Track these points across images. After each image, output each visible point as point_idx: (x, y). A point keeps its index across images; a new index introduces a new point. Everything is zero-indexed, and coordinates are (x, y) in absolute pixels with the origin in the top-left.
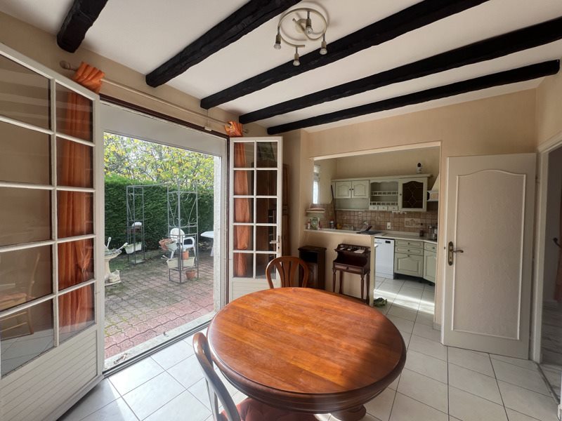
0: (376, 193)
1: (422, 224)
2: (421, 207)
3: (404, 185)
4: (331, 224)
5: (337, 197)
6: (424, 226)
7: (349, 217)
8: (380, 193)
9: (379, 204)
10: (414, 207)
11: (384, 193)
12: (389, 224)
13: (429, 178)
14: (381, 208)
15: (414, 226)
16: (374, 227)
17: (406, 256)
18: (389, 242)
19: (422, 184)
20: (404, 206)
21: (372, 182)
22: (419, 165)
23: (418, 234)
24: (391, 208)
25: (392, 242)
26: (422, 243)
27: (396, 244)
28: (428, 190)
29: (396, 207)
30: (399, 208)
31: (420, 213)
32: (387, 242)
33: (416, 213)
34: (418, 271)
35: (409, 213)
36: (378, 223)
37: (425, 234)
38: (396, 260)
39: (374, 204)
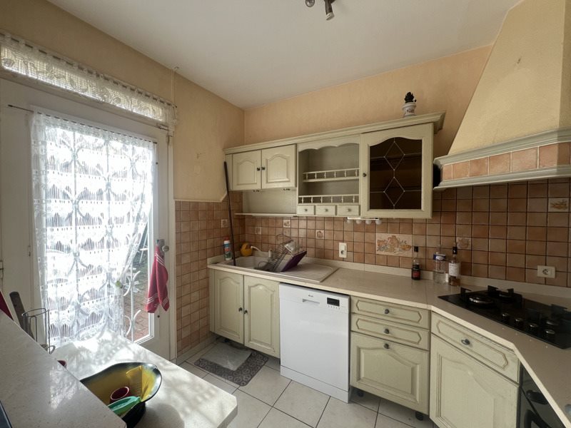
0: (312, 176)
1: (416, 249)
2: (417, 205)
3: (374, 150)
4: (224, 246)
5: (235, 187)
6: (420, 254)
7: (266, 231)
8: (320, 176)
9: (316, 200)
10: (398, 207)
11: (330, 175)
12: (342, 246)
13: (435, 124)
14: (322, 210)
15: (398, 252)
16: (311, 252)
17: (381, 344)
18: (336, 303)
19: (418, 143)
20: (374, 205)
21: (301, 148)
22: (409, 98)
23: (407, 273)
24: (342, 210)
25: (344, 302)
26: (425, 316)
27: (355, 310)
28: (435, 156)
29: (355, 208)
30: (360, 210)
31: (411, 222)
32: (331, 302)
33: (402, 221)
34: (413, 392)
35: (386, 222)
36: (321, 244)
37: (425, 273)
38: (354, 355)
39: (307, 201)
